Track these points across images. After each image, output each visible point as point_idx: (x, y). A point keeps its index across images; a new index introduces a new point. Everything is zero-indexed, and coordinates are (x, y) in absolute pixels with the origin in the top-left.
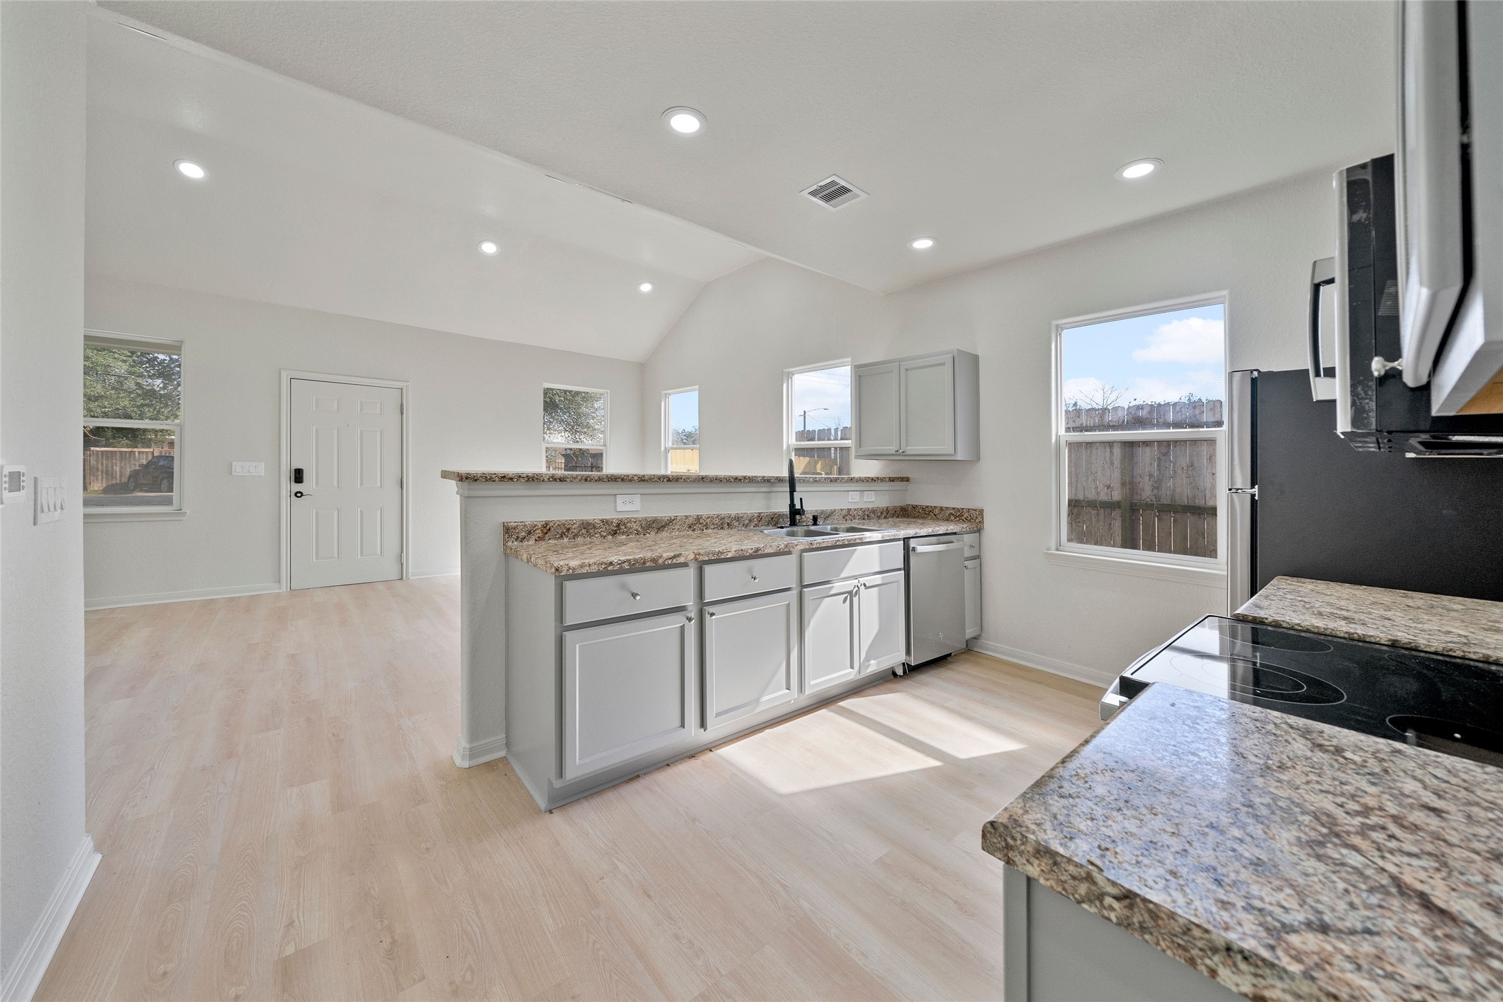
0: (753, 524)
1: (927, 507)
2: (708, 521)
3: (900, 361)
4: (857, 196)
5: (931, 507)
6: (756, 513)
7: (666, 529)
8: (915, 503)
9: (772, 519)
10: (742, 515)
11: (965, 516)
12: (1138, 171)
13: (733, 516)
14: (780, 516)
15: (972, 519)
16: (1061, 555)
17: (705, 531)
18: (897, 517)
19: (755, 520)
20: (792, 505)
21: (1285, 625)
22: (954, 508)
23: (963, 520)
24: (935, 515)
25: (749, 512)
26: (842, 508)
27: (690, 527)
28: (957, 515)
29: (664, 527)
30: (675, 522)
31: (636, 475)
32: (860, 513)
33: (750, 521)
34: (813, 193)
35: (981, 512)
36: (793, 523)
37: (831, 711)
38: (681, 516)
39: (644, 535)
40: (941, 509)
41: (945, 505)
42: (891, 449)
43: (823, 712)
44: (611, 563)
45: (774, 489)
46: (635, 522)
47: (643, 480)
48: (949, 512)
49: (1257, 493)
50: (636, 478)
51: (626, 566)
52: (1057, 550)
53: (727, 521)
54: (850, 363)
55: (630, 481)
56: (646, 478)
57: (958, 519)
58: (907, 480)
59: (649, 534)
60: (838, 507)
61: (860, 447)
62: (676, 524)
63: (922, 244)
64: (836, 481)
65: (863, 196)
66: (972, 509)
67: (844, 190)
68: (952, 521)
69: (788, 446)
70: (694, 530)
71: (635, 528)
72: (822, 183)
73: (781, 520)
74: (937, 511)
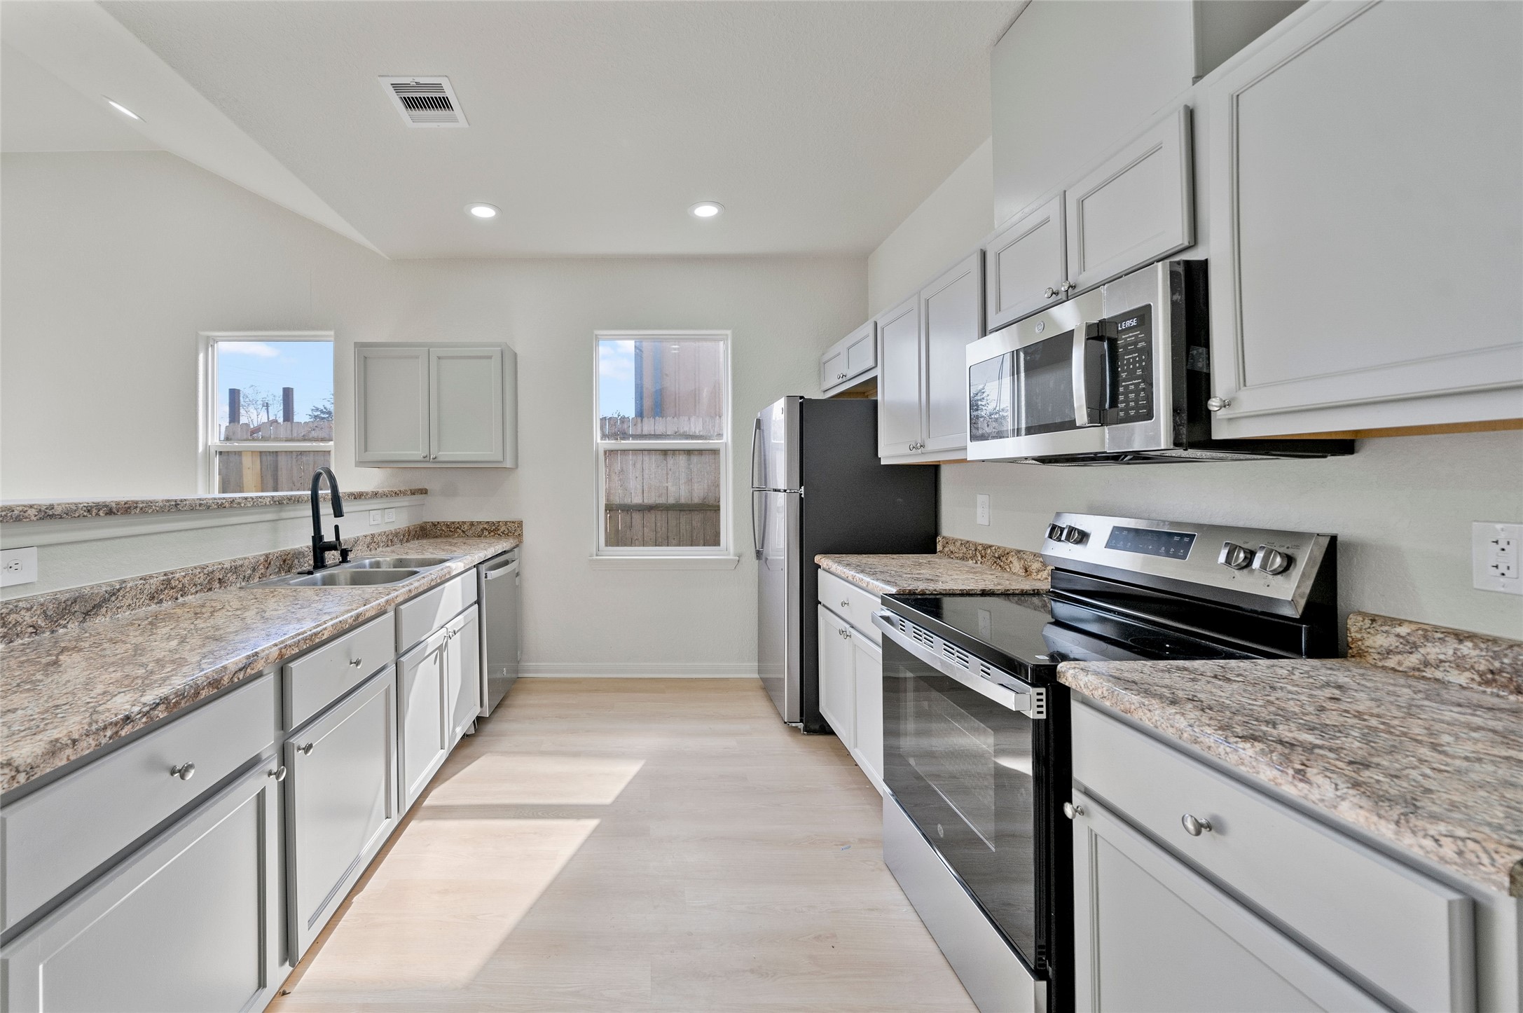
0: (258, 575)
1: (453, 523)
2: (186, 581)
3: (429, 346)
4: (455, 120)
5: (458, 523)
6: (261, 556)
7: (104, 610)
8: (435, 520)
9: (284, 561)
10: (240, 563)
11: (502, 530)
12: (706, 211)
13: (227, 565)
14: (298, 555)
15: (511, 530)
16: (600, 560)
17: (181, 600)
18: (417, 539)
19: (261, 567)
20: (317, 537)
21: (928, 592)
22: (488, 522)
23: (499, 535)
24: (463, 532)
25: (250, 555)
26: (365, 534)
27: (152, 598)
28: (492, 530)
29: (97, 607)
30: (121, 593)
31: (31, 507)
32: (384, 539)
33: (254, 570)
34: (397, 87)
35: (520, 524)
36: (319, 563)
37: (422, 819)
38: (133, 579)
39: (53, 632)
40: (472, 524)
41: (475, 519)
42: (418, 454)
43: (413, 825)
44: (127, 719)
45: (284, 515)
46: (28, 610)
47: (51, 516)
48: (481, 527)
49: (803, 493)
50: (32, 512)
51: (161, 714)
52: (597, 555)
53: (218, 575)
54: (333, 339)
55: (18, 519)
56: (58, 510)
57: (492, 534)
58: (424, 492)
59: (65, 627)
60: (360, 534)
61: (366, 450)
62: (124, 596)
63: (484, 212)
64: (360, 498)
65: (462, 123)
66: (510, 522)
67: (443, 103)
68: (486, 536)
69: (207, 447)
70: (161, 601)
71: (28, 620)
72: (422, 80)
73: (296, 561)
74: (466, 527)
